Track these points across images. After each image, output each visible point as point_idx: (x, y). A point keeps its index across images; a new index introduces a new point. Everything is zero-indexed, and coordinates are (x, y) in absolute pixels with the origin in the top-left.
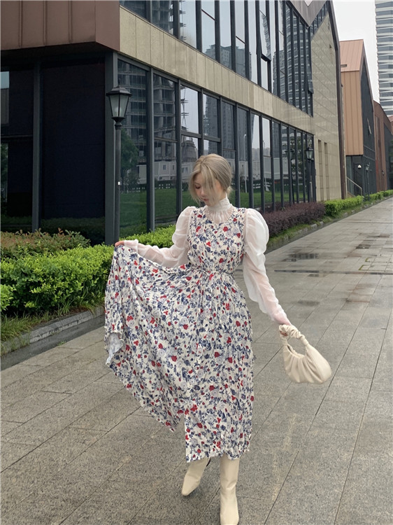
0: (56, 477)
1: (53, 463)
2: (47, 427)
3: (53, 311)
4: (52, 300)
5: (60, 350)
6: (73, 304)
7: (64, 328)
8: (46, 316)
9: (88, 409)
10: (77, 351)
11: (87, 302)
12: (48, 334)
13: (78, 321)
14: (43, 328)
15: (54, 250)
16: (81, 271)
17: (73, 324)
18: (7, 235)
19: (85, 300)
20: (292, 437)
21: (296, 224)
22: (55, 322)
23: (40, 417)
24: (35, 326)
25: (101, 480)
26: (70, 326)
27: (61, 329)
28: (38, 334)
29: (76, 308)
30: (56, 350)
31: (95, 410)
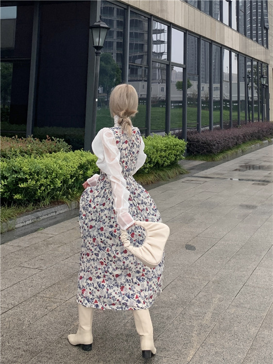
0: (21, 333)
1: (20, 322)
2: (19, 294)
3: (36, 203)
4: (36, 194)
5: (39, 235)
6: (53, 198)
7: (44, 217)
8: (30, 206)
9: (54, 282)
10: (52, 236)
11: (65, 197)
12: (30, 222)
13: (56, 212)
14: (26, 216)
15: (41, 153)
16: (60, 171)
17: (52, 214)
18: (5, 139)
19: (63, 195)
20: (213, 313)
21: (250, 140)
22: (37, 212)
23: (15, 287)
24: (21, 214)
25: (55, 337)
26: (49, 216)
27: (42, 218)
28: (22, 221)
29: (55, 201)
30: (35, 234)
31: (58, 283)
